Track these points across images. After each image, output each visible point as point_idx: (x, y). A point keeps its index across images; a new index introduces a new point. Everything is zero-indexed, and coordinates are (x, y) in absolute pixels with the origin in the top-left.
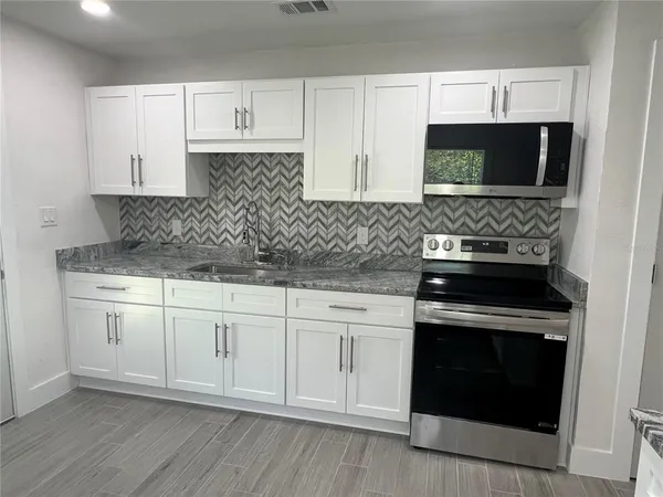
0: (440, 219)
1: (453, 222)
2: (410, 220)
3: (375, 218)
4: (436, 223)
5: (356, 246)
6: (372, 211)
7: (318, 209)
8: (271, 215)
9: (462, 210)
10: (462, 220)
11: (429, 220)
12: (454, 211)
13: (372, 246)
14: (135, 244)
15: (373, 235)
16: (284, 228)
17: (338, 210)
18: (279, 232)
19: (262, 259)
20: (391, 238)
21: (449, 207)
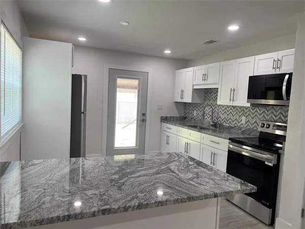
0: (271, 115)
1: (276, 116)
2: (260, 115)
3: (248, 113)
4: (269, 116)
5: (242, 124)
6: (248, 110)
7: (231, 109)
8: (218, 110)
9: (280, 111)
10: (279, 116)
11: (267, 115)
12: (276, 112)
13: (247, 125)
14: (185, 118)
15: (247, 120)
16: (221, 116)
17: (237, 109)
18: (220, 117)
19: (212, 126)
20: (253, 122)
21: (275, 110)
